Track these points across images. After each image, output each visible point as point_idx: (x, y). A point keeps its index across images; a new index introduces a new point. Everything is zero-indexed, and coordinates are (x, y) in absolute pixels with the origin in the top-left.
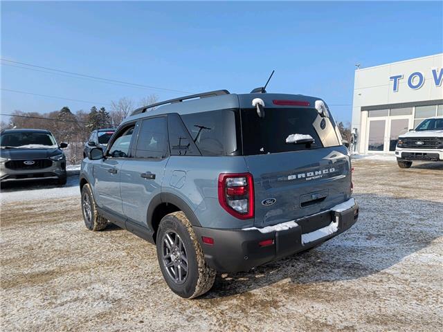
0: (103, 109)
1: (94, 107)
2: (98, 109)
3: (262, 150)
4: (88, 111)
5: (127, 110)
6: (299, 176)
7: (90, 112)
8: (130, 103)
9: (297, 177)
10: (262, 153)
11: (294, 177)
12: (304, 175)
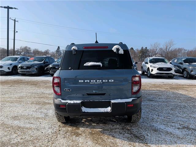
0: (146, 48)
1: (143, 47)
2: (144, 48)
3: (70, 68)
4: (140, 49)
5: (157, 48)
6: (86, 81)
7: (141, 49)
8: (159, 44)
9: (84, 81)
10: (70, 69)
11: (82, 81)
12: (88, 81)
